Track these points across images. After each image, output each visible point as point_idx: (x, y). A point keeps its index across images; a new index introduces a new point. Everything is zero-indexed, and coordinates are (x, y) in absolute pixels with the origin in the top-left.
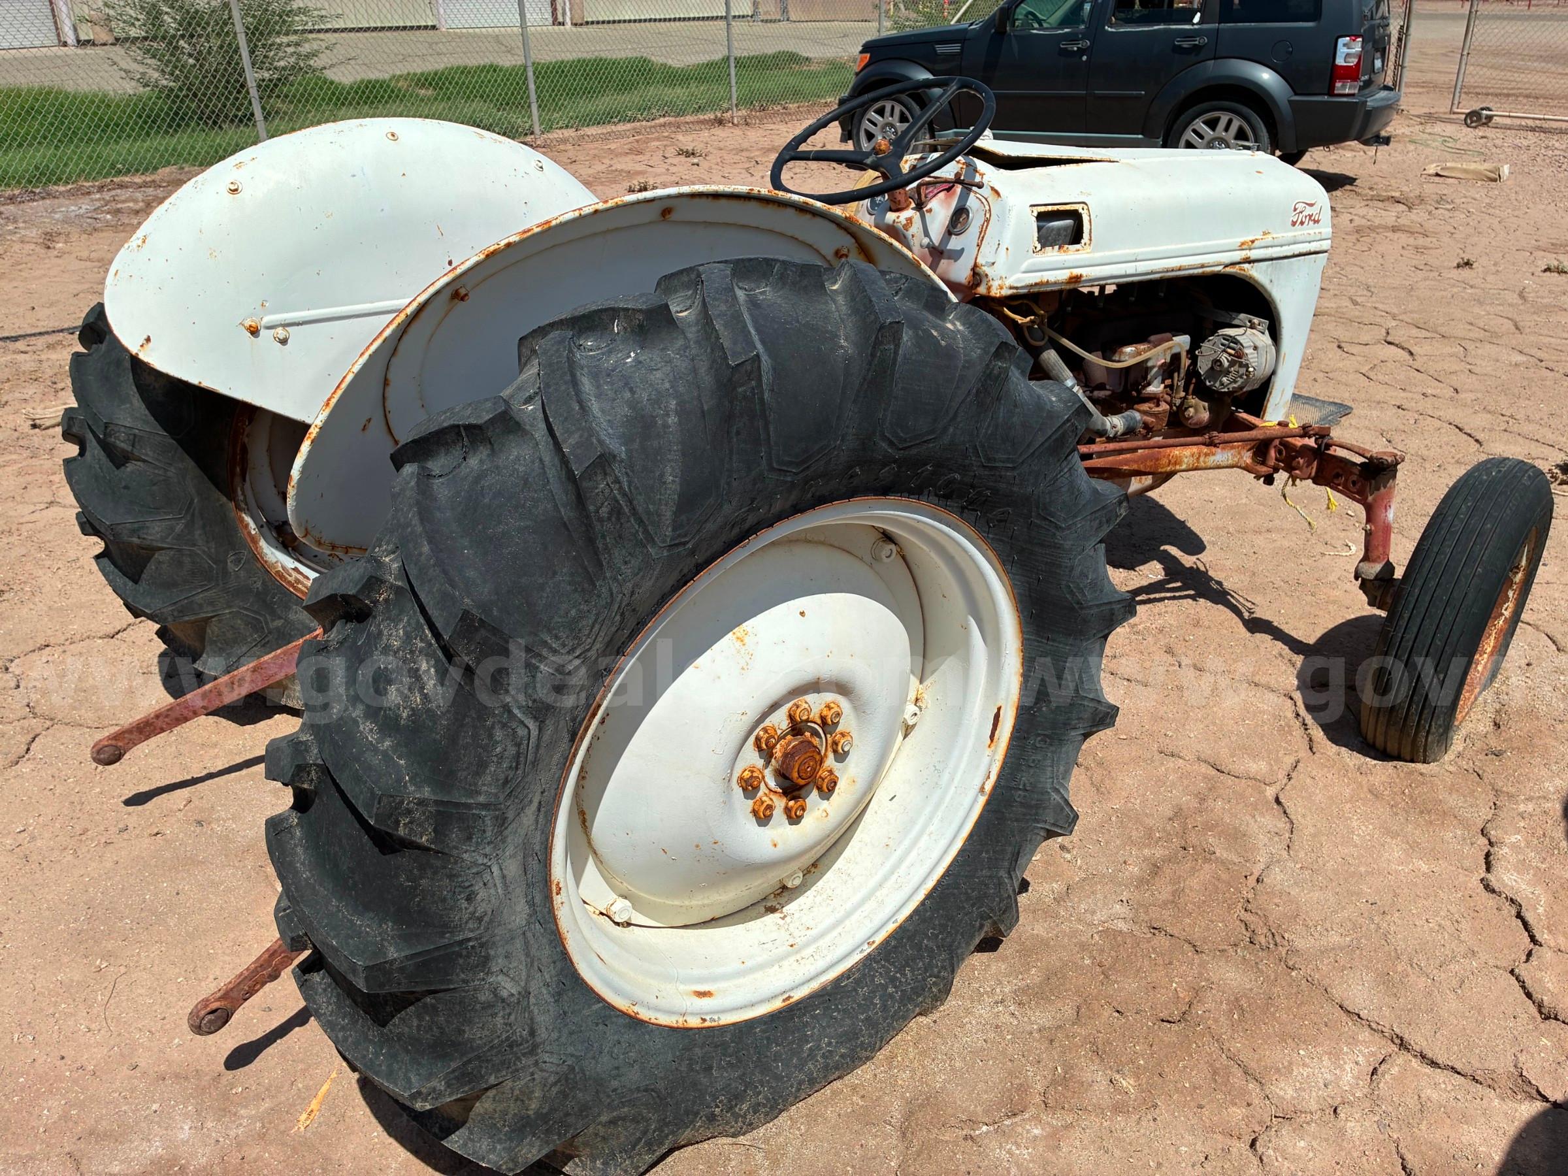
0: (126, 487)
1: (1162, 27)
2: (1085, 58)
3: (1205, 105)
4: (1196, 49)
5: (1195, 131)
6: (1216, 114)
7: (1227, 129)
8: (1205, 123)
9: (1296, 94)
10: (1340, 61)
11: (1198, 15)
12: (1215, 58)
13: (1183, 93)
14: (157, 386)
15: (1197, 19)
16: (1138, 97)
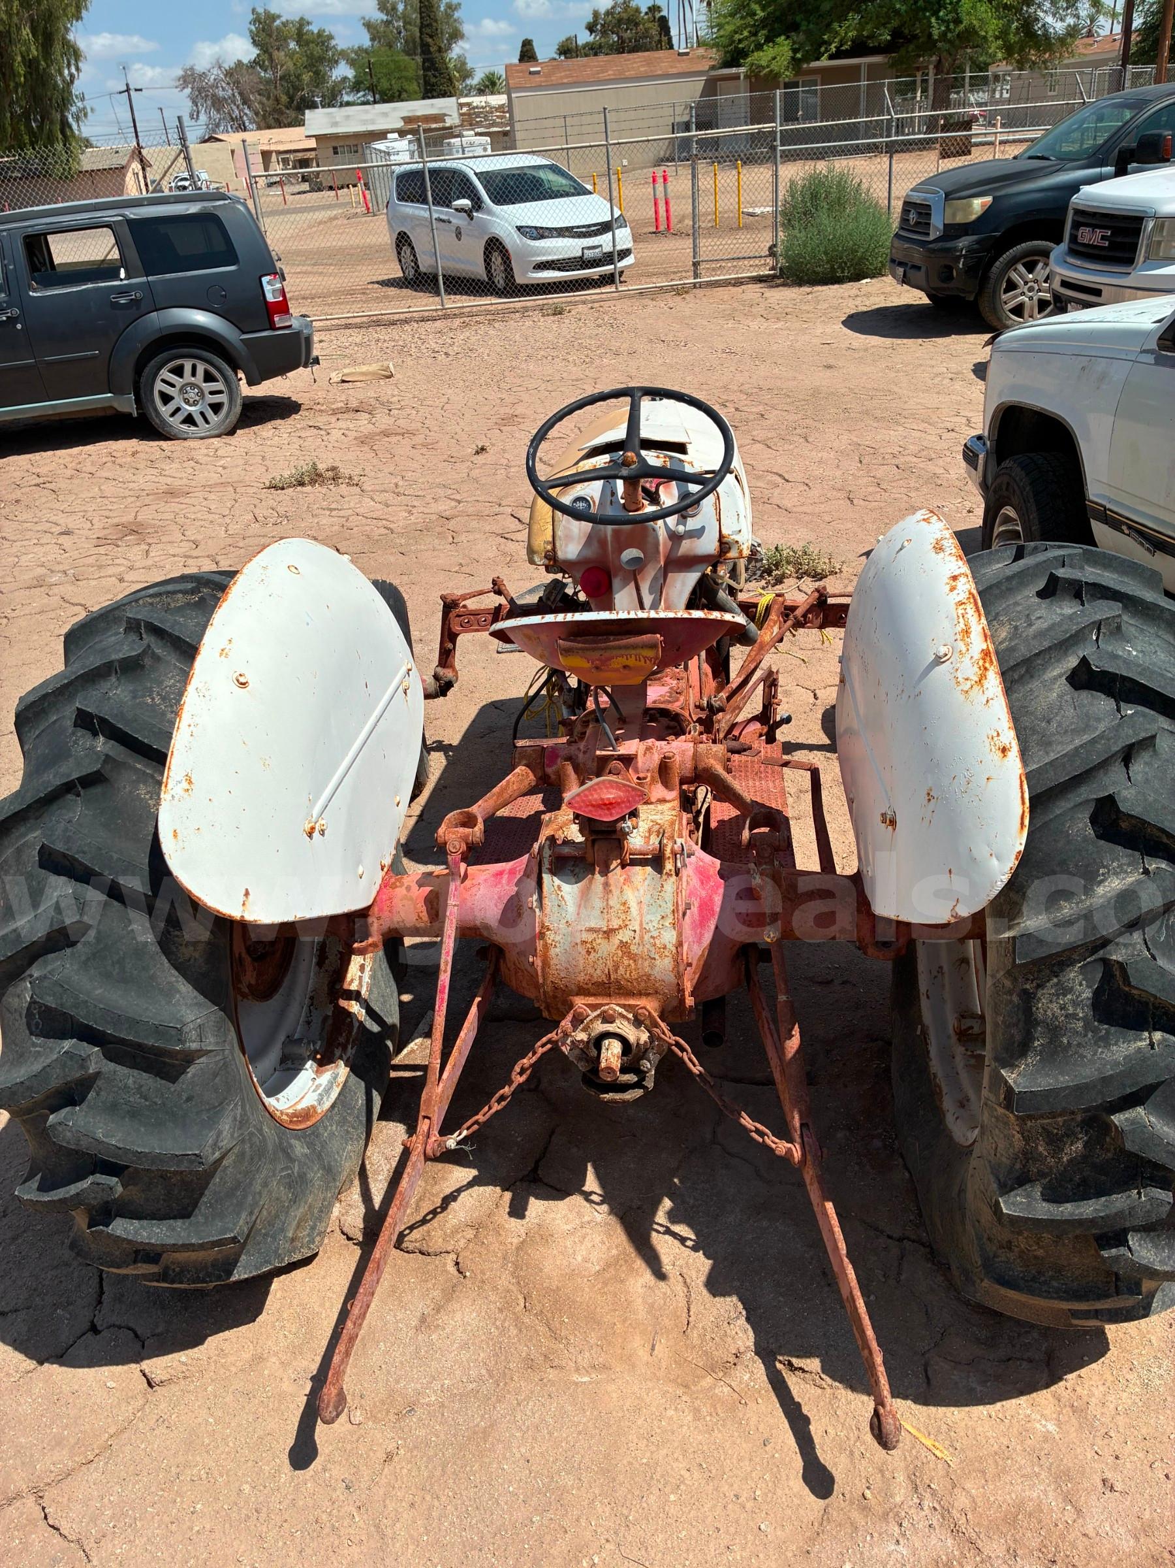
0: (189, 1099)
1: (90, 286)
2: (19, 326)
3: (165, 355)
4: (135, 303)
5: (163, 381)
6: (179, 362)
7: (194, 374)
8: (171, 371)
9: (244, 333)
10: (270, 298)
11: (122, 271)
12: (156, 310)
13: (140, 347)
14: (197, 955)
15: (122, 274)
16: (94, 357)
